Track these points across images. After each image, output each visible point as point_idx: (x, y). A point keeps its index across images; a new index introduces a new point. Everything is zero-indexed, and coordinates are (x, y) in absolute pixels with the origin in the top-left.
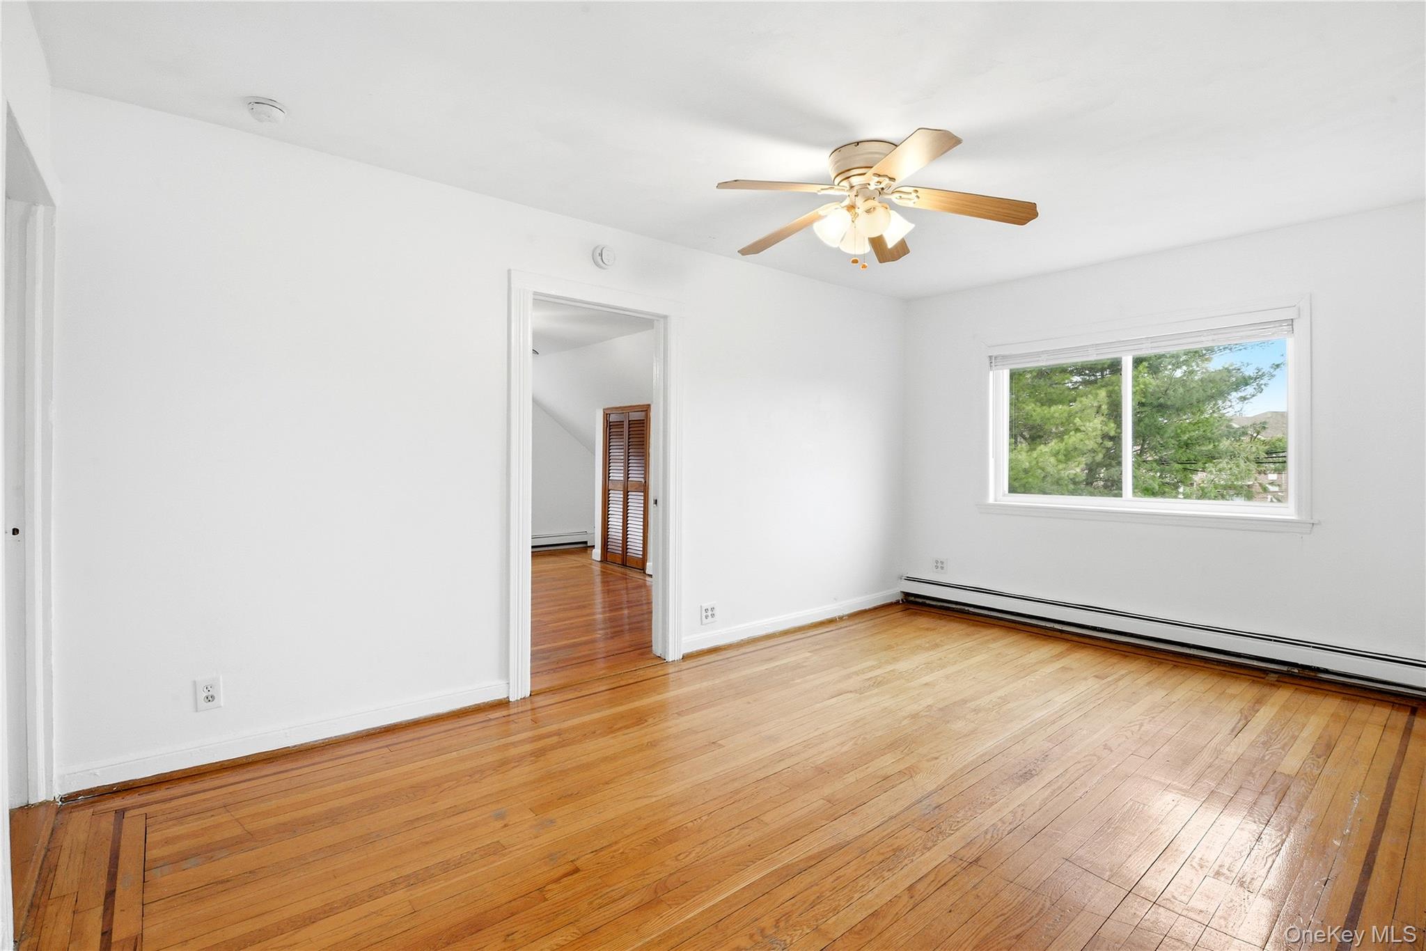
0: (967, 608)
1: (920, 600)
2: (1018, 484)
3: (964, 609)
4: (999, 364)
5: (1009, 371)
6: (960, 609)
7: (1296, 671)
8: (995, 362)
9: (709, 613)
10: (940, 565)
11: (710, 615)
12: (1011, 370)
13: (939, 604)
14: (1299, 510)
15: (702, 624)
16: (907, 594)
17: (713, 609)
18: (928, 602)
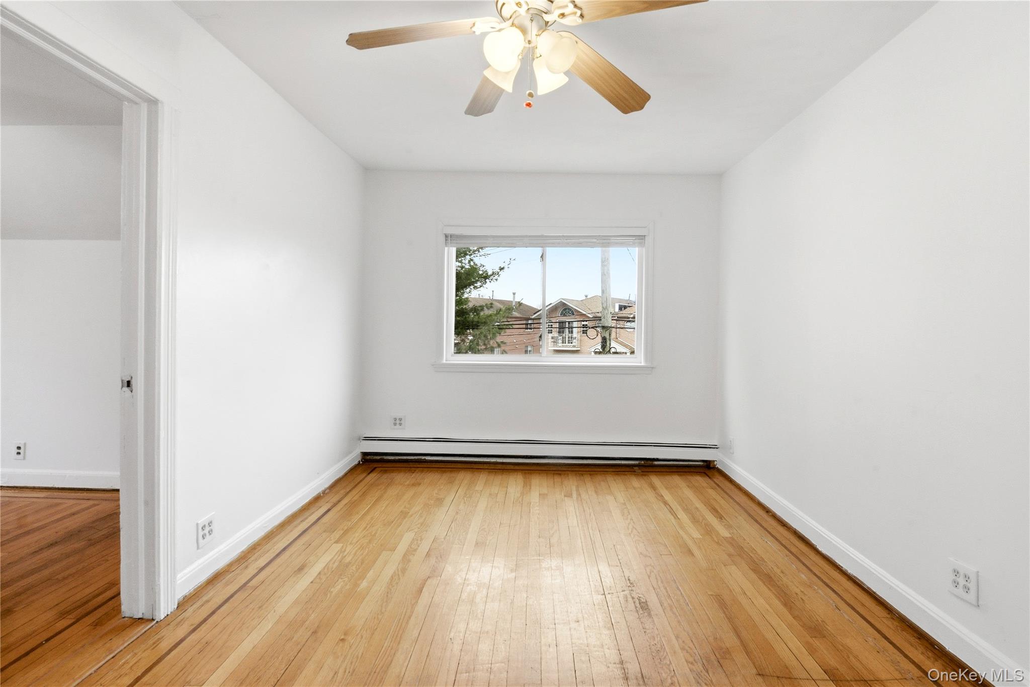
0: (423, 458)
1: (378, 458)
2: (459, 349)
3: (421, 459)
4: (454, 242)
5: (455, 248)
6: (418, 459)
7: (643, 462)
8: (451, 240)
9: (206, 530)
10: (398, 422)
11: (207, 534)
12: (457, 249)
13: (397, 458)
14: (646, 360)
15: (198, 548)
16: (365, 454)
17: (210, 524)
18: (386, 458)
